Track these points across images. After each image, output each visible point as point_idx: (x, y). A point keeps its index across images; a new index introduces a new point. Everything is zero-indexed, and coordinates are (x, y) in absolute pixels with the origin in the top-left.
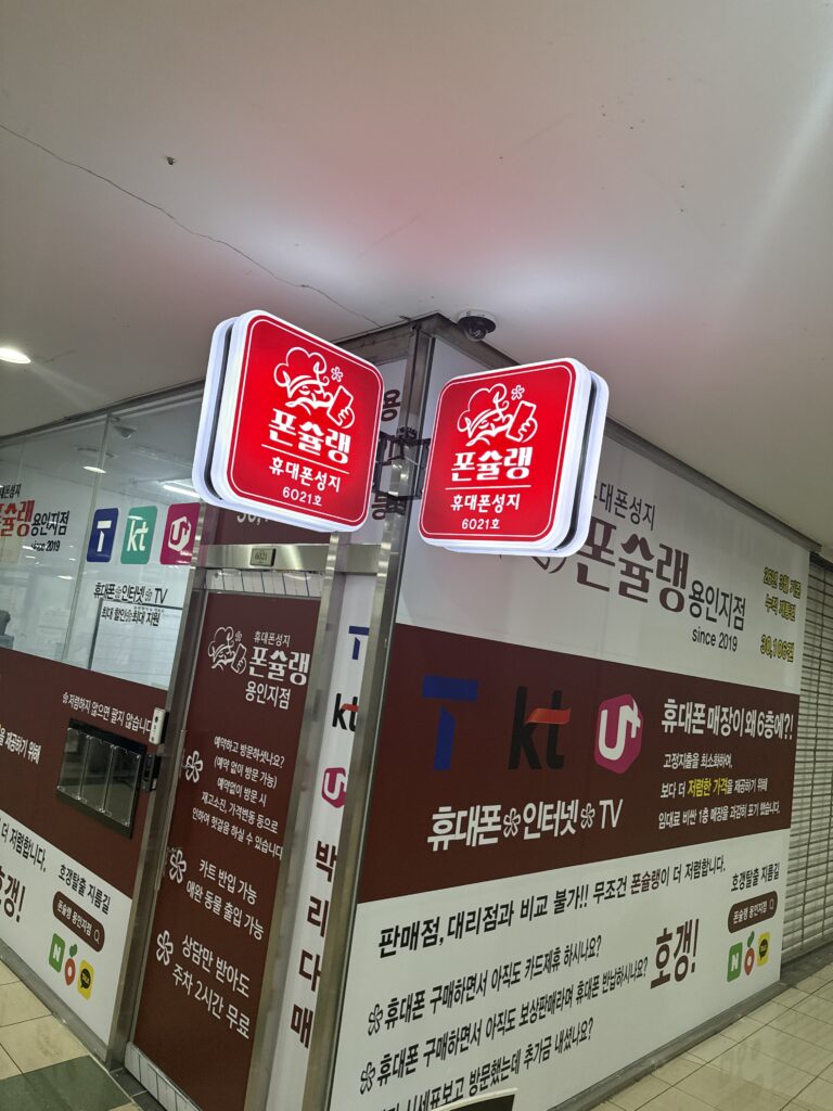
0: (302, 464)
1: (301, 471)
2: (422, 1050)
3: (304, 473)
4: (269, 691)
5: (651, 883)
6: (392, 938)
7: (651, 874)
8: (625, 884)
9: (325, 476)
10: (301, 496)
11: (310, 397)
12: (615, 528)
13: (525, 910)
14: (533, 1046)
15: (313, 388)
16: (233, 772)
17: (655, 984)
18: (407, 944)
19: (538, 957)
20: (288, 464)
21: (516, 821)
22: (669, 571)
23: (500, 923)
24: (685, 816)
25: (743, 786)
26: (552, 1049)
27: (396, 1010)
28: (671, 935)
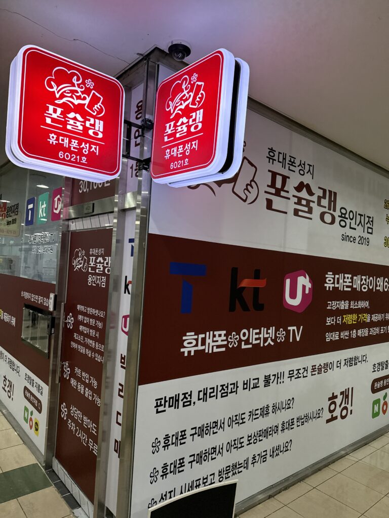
0: (70, 138)
1: (70, 142)
2: (186, 461)
3: (73, 143)
4: (97, 278)
5: (323, 370)
6: (163, 403)
7: (323, 365)
8: (307, 370)
9: (88, 145)
10: (71, 157)
11: (71, 97)
12: (289, 178)
13: (245, 386)
14: (256, 455)
15: (73, 92)
16: (85, 322)
17: (328, 421)
18: (172, 406)
19: (256, 410)
20: (61, 138)
21: (237, 338)
22: (325, 202)
23: (230, 393)
24: (341, 334)
25: (376, 318)
26: (268, 456)
27: (169, 440)
28: (337, 396)
